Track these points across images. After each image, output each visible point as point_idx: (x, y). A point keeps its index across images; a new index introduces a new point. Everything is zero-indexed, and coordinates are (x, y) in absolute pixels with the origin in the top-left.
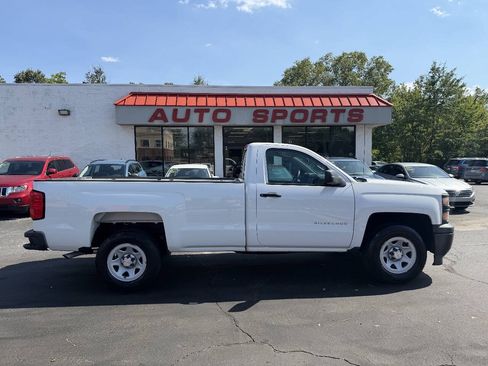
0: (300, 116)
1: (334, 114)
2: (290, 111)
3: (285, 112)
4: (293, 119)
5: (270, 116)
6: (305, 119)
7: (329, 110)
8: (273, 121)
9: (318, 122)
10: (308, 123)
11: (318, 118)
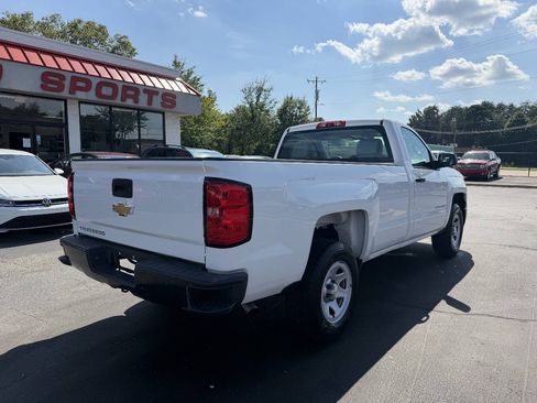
0: (107, 91)
1: (146, 95)
2: (95, 82)
3: (89, 83)
4: (98, 94)
5: (67, 83)
6: (114, 96)
7: (141, 89)
8: (72, 91)
9: (130, 102)
10: (118, 101)
11: (130, 97)
